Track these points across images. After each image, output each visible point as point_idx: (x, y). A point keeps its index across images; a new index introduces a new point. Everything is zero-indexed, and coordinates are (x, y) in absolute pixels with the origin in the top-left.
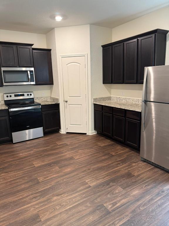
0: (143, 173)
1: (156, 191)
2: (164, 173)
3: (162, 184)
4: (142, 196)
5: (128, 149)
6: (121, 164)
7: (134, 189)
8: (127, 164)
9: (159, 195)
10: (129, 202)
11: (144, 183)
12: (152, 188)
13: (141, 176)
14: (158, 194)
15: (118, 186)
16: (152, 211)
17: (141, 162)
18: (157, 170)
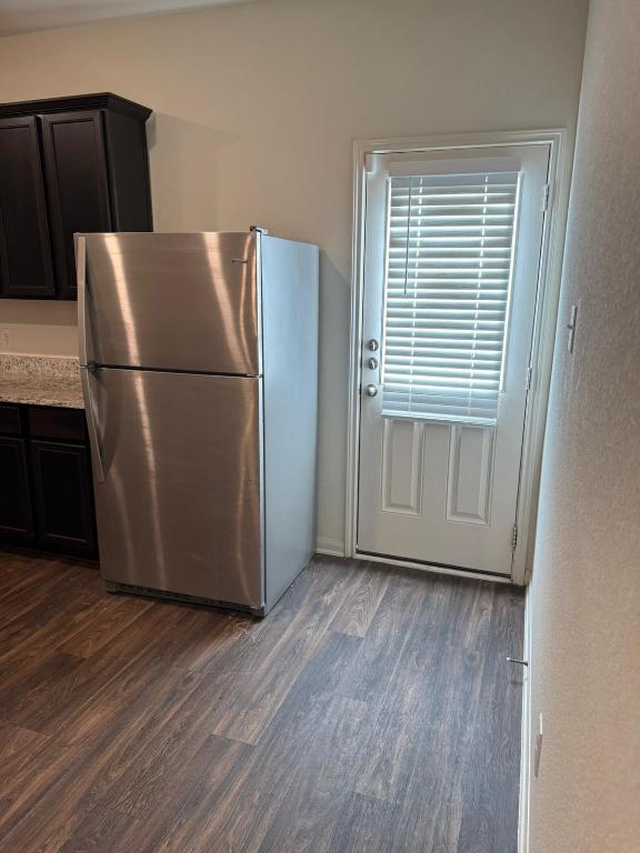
0: (115, 640)
1: (166, 686)
2: (189, 614)
3: (183, 655)
4: (116, 726)
5: (54, 563)
6: (27, 631)
7: (82, 712)
8: (52, 623)
9: (178, 696)
10: (66, 770)
11: (121, 675)
12: (151, 682)
13: (109, 655)
14: (172, 697)
15: (15, 725)
16: (154, 767)
17: (108, 601)
18: (166, 609)
